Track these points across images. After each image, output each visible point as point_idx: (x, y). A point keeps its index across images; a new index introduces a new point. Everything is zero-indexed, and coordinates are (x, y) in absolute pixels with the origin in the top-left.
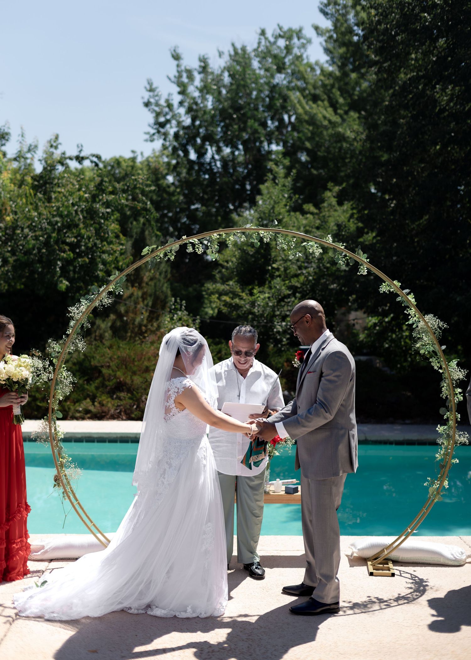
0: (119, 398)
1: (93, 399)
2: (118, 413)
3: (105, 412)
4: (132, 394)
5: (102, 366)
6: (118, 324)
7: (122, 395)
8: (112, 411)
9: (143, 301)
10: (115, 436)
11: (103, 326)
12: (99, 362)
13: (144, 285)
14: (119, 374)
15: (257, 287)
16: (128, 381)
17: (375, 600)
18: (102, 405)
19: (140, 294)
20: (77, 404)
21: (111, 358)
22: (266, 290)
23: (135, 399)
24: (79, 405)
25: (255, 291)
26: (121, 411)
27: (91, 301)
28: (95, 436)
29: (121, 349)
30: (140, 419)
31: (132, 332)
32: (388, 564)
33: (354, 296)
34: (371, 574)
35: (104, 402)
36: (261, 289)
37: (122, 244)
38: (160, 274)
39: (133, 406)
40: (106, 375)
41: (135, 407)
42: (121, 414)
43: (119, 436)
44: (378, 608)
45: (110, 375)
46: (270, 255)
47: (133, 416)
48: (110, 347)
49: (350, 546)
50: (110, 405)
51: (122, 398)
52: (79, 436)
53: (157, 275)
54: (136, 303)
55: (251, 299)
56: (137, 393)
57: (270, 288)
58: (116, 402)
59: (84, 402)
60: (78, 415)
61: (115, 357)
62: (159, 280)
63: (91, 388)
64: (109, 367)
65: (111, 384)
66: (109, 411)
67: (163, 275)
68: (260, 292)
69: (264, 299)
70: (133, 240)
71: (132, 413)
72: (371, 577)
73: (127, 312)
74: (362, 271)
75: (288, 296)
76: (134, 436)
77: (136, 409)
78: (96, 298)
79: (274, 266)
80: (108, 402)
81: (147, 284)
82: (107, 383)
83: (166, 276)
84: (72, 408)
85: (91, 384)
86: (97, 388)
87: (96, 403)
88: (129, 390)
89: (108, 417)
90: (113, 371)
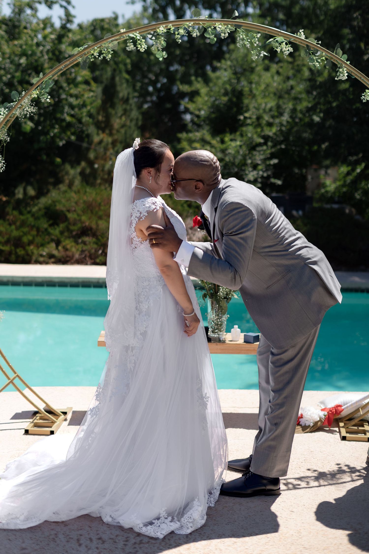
0: (84, 243)
1: (58, 243)
2: (83, 258)
3: (69, 257)
4: (97, 238)
5: (69, 211)
6: (88, 171)
7: (86, 239)
8: (77, 256)
9: (113, 148)
10: (76, 281)
11: (72, 172)
12: (64, 206)
13: (114, 132)
14: (84, 218)
15: (228, 135)
16: (94, 226)
17: (345, 468)
18: (66, 249)
19: (110, 140)
20: (41, 249)
21: (76, 203)
22: (239, 138)
23: (99, 243)
24: (43, 250)
25: (227, 139)
26: (85, 256)
27: (10, 109)
28: (56, 280)
29: (87, 194)
30: (104, 263)
31: (102, 179)
32: (363, 426)
33: (327, 144)
34: (344, 438)
35: (68, 247)
36: (232, 137)
37: (93, 91)
38: (131, 121)
39: (98, 251)
40: (71, 220)
41: (100, 252)
42: (85, 259)
43: (80, 280)
44: (349, 479)
45: (75, 219)
46: (242, 103)
47: (98, 261)
48: (78, 192)
49: (319, 404)
50: (74, 249)
51: (87, 243)
52: (40, 280)
53: (128, 123)
54: (106, 149)
55: (223, 146)
56: (103, 238)
57: (242, 135)
58: (80, 247)
59: (48, 246)
60: (41, 259)
61: (81, 201)
62: (130, 127)
63: (56, 232)
64: (75, 211)
65: (75, 228)
66: (73, 256)
67: (134, 123)
68: (231, 140)
69: (236, 147)
70: (103, 85)
71: (97, 257)
72: (344, 442)
73: (96, 158)
74: (341, 75)
75: (260, 145)
76: (96, 281)
77: (102, 254)
78: (15, 106)
79: (247, 115)
80: (72, 247)
81: (118, 131)
82: (72, 228)
83: (136, 124)
84: (35, 252)
85: (55, 229)
86: (62, 233)
87: (60, 248)
88: (94, 235)
89: (73, 261)
90: (78, 215)
